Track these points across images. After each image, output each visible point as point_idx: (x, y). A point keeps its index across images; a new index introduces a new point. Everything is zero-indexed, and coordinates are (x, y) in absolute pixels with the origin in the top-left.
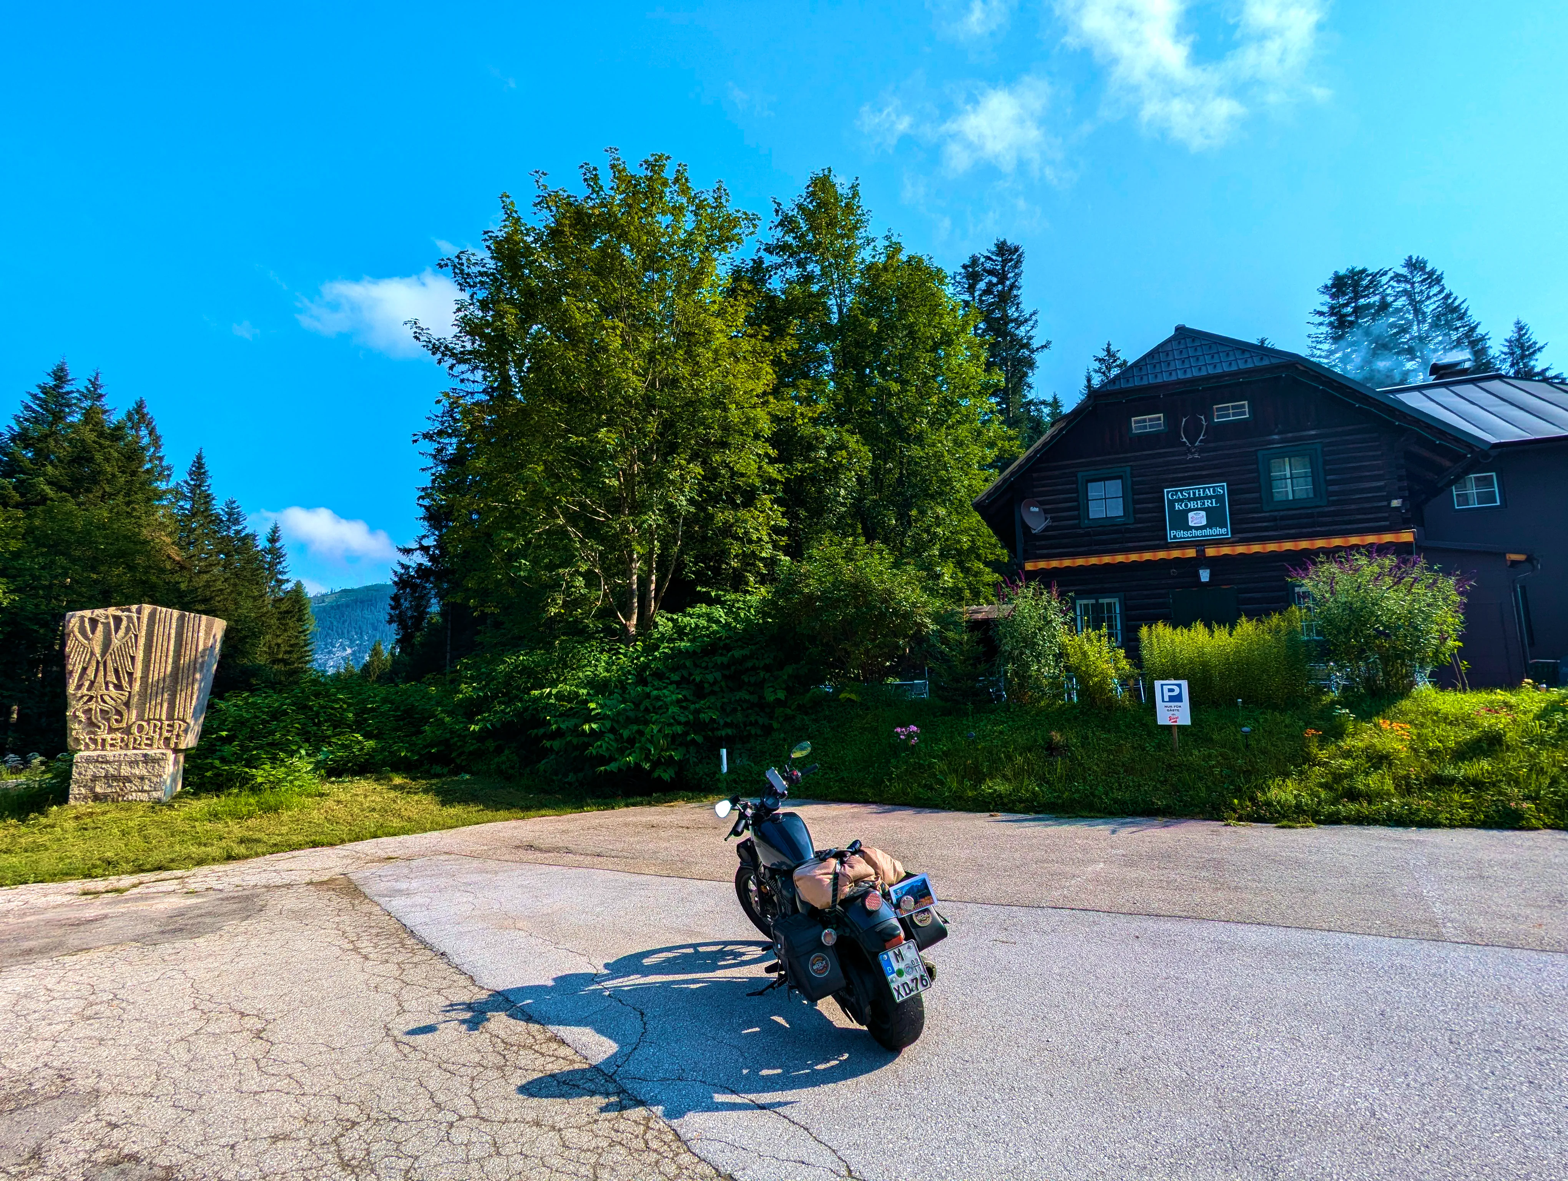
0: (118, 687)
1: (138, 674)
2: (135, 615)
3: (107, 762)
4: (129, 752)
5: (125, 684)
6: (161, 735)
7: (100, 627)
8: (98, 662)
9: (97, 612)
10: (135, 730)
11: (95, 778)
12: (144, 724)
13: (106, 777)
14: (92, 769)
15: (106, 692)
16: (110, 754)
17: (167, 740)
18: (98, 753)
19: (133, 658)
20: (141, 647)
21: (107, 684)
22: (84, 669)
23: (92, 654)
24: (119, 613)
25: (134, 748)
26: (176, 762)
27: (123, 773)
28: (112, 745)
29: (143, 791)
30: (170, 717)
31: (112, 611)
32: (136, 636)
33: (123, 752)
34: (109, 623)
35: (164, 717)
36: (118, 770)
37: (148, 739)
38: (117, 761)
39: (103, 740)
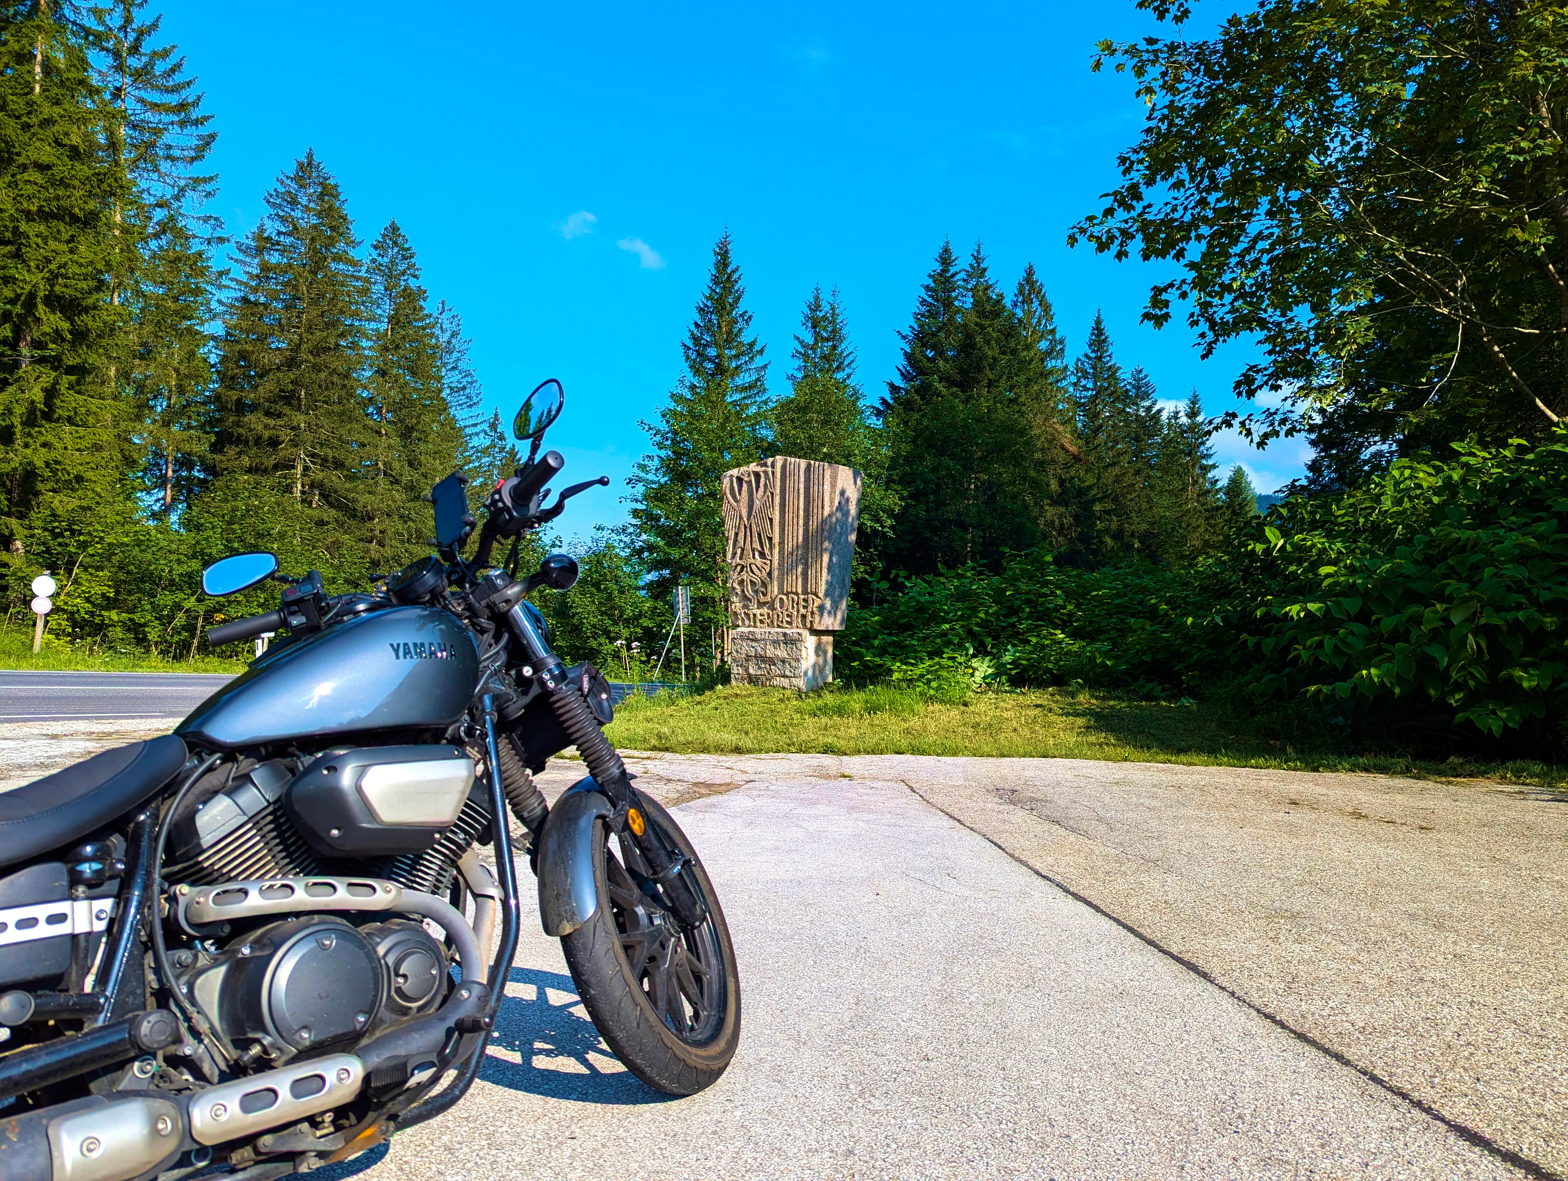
0: (762, 555)
1: (776, 540)
2: (770, 469)
3: (756, 640)
4: (773, 630)
5: (767, 551)
6: (798, 611)
7: (745, 485)
8: (745, 527)
9: (744, 469)
10: (777, 605)
11: (748, 658)
12: (784, 597)
13: (755, 657)
14: (746, 648)
15: (752, 561)
16: (760, 631)
17: (804, 617)
18: (751, 629)
19: (771, 520)
20: (777, 508)
21: (753, 550)
22: (737, 534)
23: (741, 518)
24: (758, 469)
25: (779, 626)
26: (819, 649)
27: (769, 654)
28: (761, 621)
29: (785, 676)
30: (805, 592)
31: (753, 467)
32: (772, 494)
33: (768, 630)
34: (751, 481)
35: (800, 591)
36: (764, 650)
37: (788, 616)
38: (764, 640)
39: (755, 615)
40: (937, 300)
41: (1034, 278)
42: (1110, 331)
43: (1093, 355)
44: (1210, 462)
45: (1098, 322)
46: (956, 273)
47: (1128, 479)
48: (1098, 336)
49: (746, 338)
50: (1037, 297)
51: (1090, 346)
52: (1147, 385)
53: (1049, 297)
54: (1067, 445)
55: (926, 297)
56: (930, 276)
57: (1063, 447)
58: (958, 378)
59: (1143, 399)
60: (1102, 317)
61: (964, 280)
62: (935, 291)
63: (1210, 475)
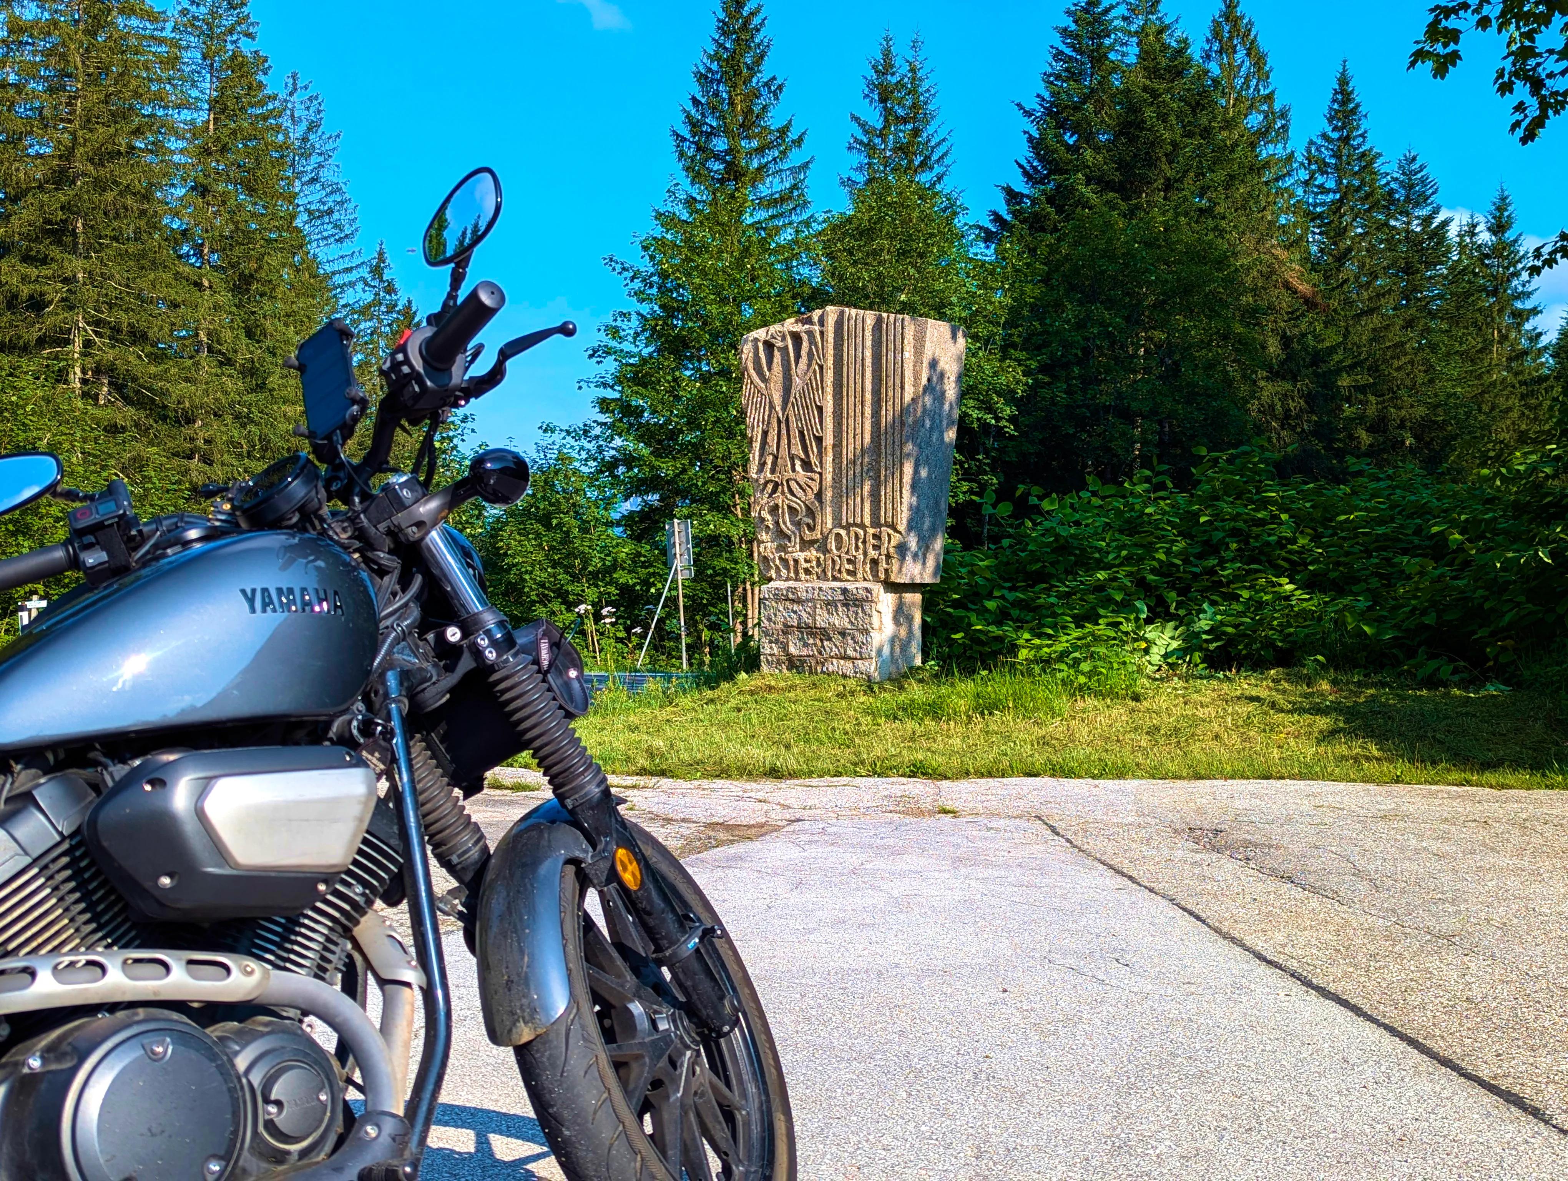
0: (807, 465)
1: (829, 441)
2: (817, 328)
3: (798, 601)
4: (825, 585)
5: (814, 459)
6: (865, 554)
7: (777, 354)
8: (779, 422)
9: (775, 328)
10: (832, 545)
11: (787, 629)
12: (843, 532)
13: (799, 627)
14: (783, 614)
15: (791, 475)
16: (804, 586)
17: (875, 562)
18: (791, 584)
19: (820, 409)
20: (829, 390)
21: (792, 458)
22: (765, 433)
23: (772, 407)
24: (798, 328)
25: (835, 579)
26: (900, 614)
27: (820, 623)
28: (807, 571)
29: (846, 657)
30: (876, 523)
31: (790, 324)
32: (821, 367)
33: (818, 584)
34: (786, 347)
35: (867, 521)
36: (813, 616)
37: (849, 561)
38: (811, 600)
39: (796, 561)
40: (1080, 52)
41: (1239, 11)
42: (1361, 94)
43: (1335, 135)
44: (1529, 304)
45: (1343, 81)
46: (1112, 7)
47: (1394, 336)
48: (1343, 103)
49: (774, 120)
50: (1243, 43)
51: (1330, 120)
52: (1423, 181)
53: (1263, 44)
54: (1295, 282)
55: (1062, 47)
56: (1069, 13)
57: (1287, 286)
58: (1117, 177)
59: (1417, 205)
60: (1350, 73)
61: (1125, 18)
62: (1077, 36)
63: (1528, 326)
